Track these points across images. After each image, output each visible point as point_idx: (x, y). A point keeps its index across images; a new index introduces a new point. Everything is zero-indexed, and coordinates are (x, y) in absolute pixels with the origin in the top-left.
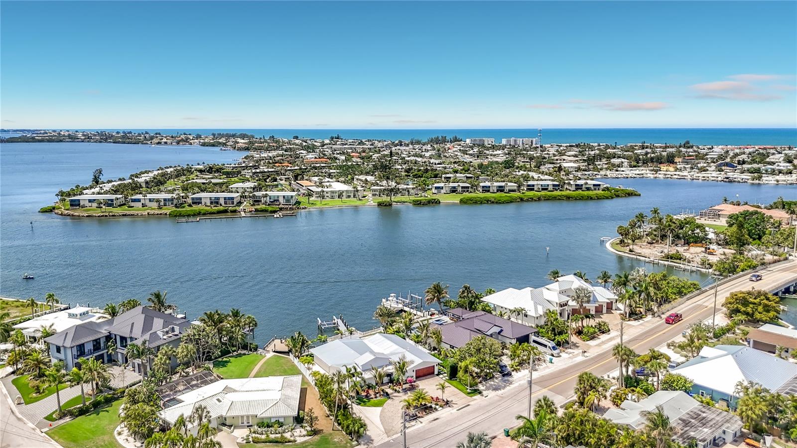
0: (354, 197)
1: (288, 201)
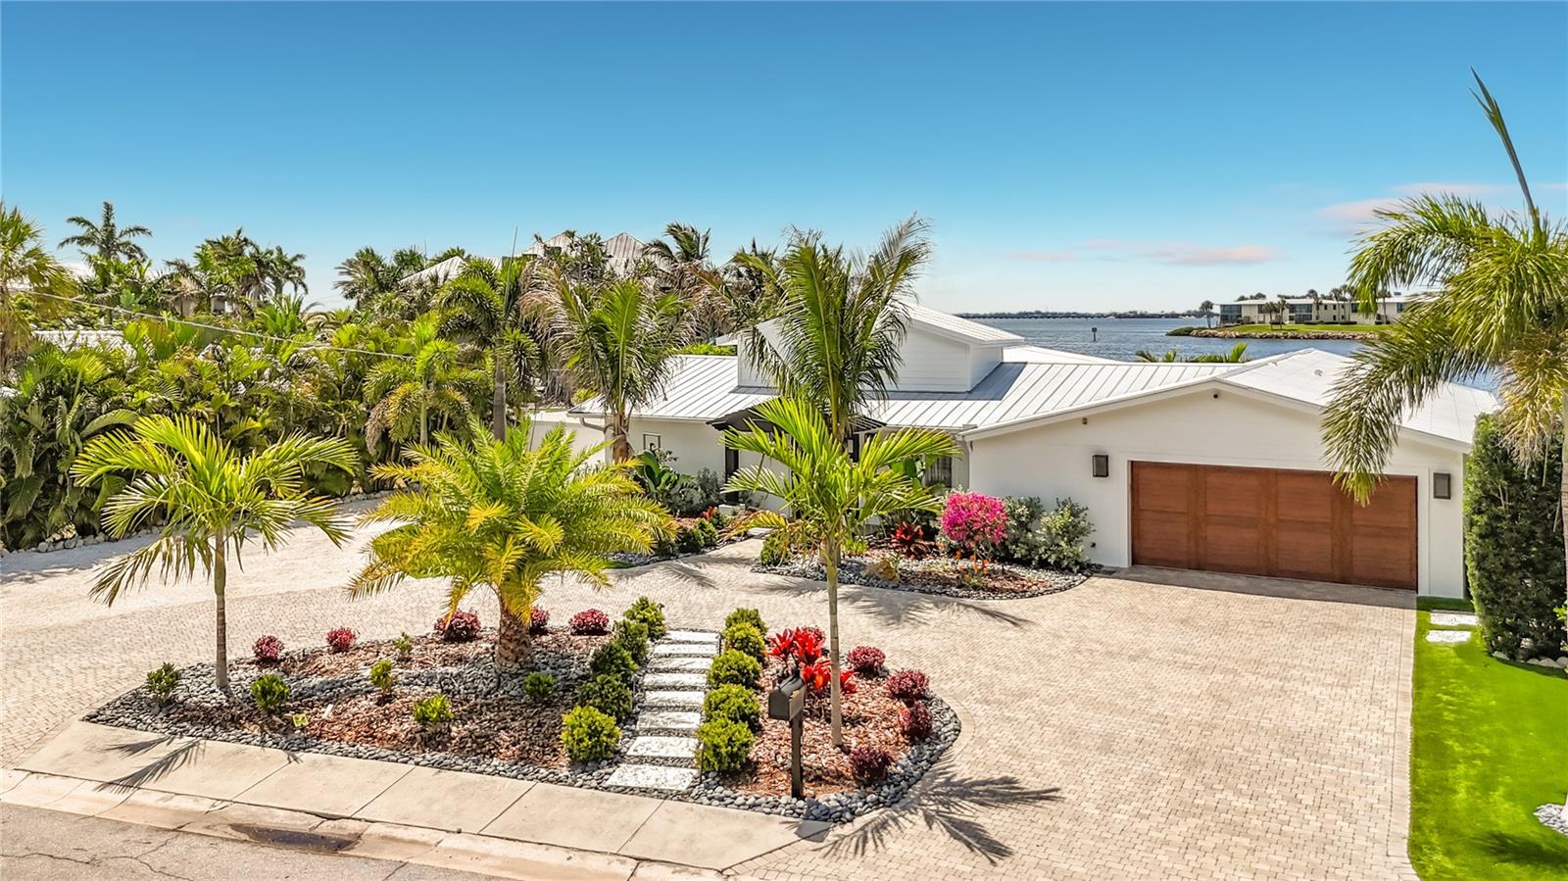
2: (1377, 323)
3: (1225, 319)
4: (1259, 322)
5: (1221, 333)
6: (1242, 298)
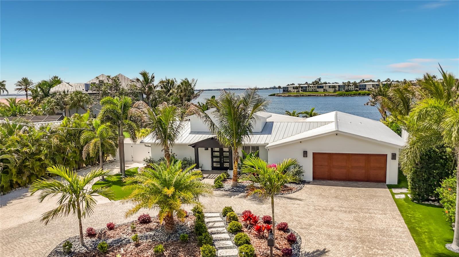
2: (324, 91)
3: (284, 91)
4: (293, 92)
5: (283, 95)
6: (288, 85)
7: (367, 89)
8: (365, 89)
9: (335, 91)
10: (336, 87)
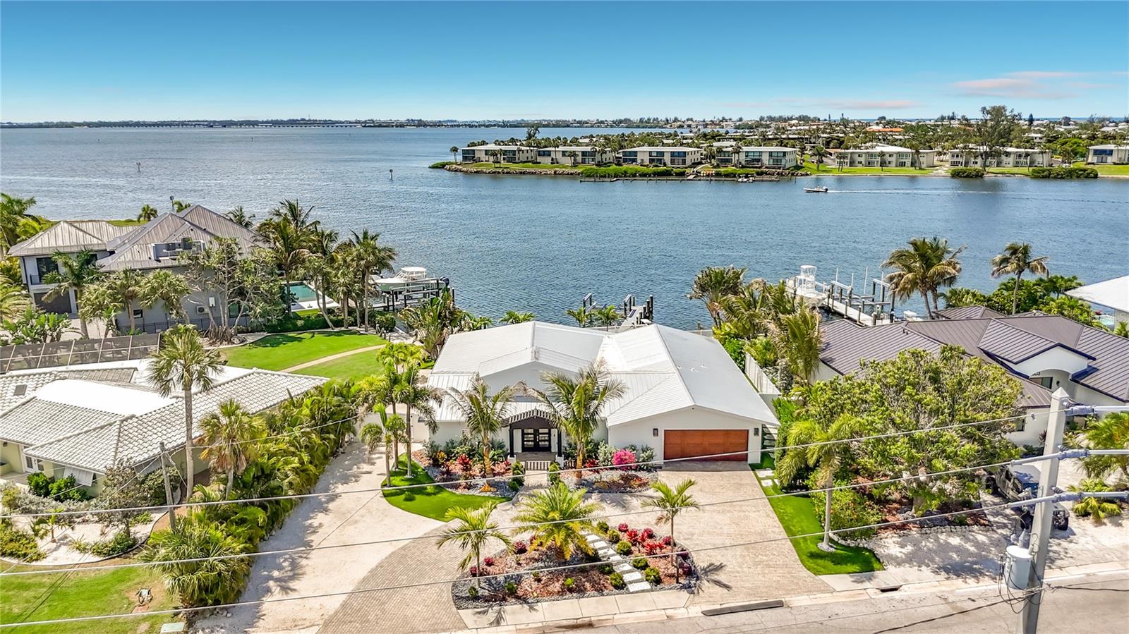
0: (912, 166)
1: (777, 161)
2: (552, 163)
3: (465, 158)
4: (487, 162)
5: (465, 169)
7: (639, 161)
8: (634, 160)
9: (575, 165)
10: (578, 155)
